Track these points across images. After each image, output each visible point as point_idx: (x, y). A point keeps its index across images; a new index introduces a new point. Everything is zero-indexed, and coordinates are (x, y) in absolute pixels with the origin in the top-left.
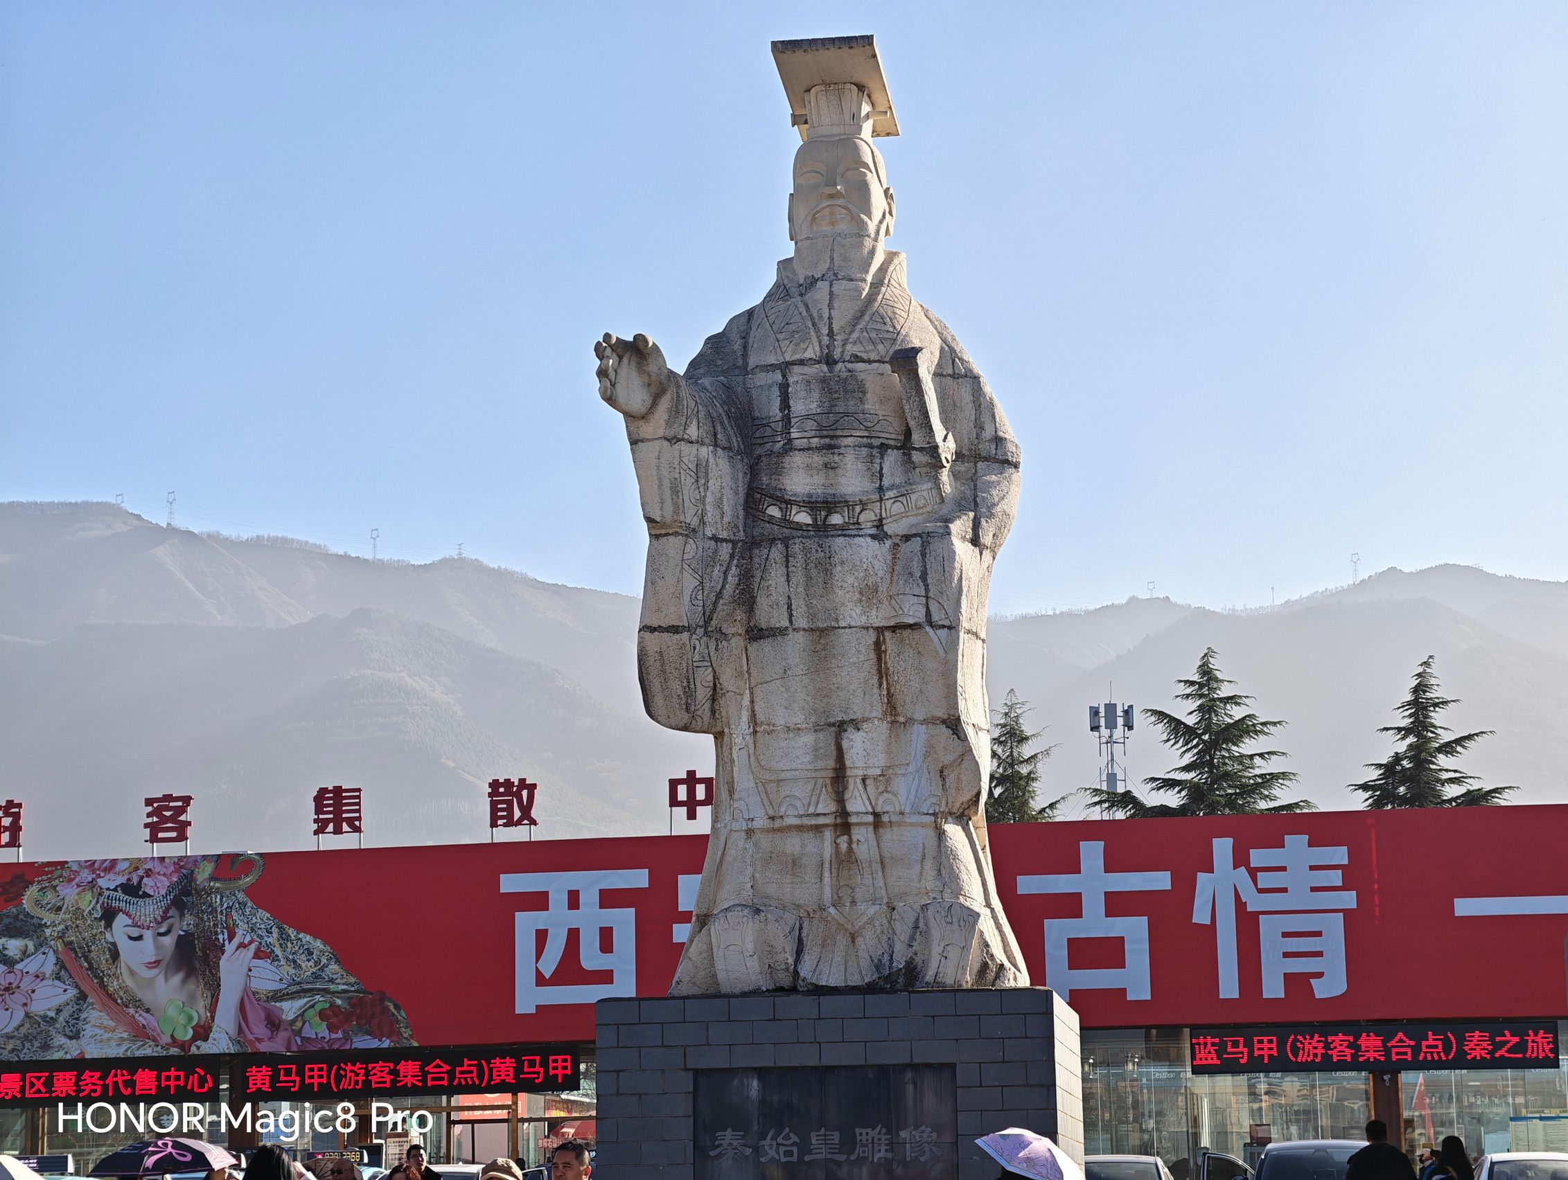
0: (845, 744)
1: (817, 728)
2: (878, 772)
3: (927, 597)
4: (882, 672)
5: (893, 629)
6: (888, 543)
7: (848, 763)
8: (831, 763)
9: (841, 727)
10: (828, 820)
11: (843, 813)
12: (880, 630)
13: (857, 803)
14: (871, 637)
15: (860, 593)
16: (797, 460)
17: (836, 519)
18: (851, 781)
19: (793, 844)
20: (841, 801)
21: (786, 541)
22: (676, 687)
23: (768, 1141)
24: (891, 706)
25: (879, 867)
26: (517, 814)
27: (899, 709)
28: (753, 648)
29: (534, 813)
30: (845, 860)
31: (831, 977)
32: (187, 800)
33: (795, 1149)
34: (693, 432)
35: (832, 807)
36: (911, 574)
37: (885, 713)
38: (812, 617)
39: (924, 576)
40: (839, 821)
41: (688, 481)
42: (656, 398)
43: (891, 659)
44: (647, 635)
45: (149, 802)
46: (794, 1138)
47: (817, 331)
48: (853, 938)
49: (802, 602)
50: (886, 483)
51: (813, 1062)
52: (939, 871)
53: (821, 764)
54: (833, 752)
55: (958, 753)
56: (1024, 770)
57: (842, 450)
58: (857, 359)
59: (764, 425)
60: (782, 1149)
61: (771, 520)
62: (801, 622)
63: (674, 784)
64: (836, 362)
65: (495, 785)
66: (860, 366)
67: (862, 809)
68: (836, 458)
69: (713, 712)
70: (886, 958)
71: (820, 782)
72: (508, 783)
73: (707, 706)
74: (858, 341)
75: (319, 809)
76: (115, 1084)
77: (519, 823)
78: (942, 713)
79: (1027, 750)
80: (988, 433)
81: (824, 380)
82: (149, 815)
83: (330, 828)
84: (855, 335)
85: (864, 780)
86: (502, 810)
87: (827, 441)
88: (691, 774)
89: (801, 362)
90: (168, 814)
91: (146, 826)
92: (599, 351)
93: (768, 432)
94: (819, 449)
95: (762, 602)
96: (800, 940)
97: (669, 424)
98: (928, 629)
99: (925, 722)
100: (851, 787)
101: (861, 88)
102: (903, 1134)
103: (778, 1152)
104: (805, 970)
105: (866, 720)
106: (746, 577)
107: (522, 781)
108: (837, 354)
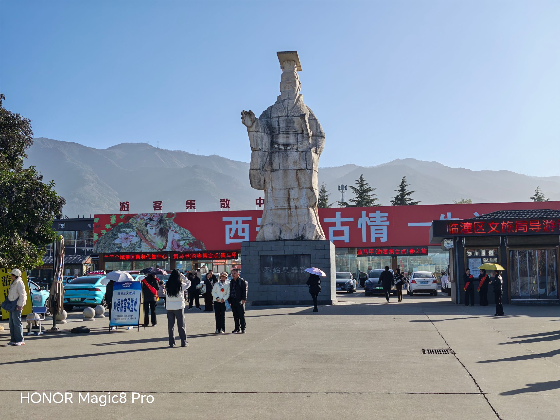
0: (290, 193)
1: (285, 189)
2: (296, 198)
3: (306, 164)
4: (297, 178)
5: (300, 170)
6: (299, 153)
7: (291, 196)
8: (287, 196)
9: (289, 189)
10: (287, 207)
11: (289, 206)
12: (297, 170)
13: (292, 204)
14: (295, 171)
15: (293, 163)
16: (281, 136)
17: (289, 148)
18: (291, 199)
19: (280, 212)
20: (289, 204)
21: (279, 152)
22: (257, 181)
23: (274, 269)
24: (299, 185)
25: (296, 216)
26: (226, 206)
27: (301, 186)
28: (272, 173)
29: (229, 206)
30: (290, 215)
31: (287, 238)
32: (161, 202)
33: (280, 271)
34: (260, 130)
35: (287, 205)
36: (303, 159)
37: (298, 186)
38: (284, 167)
39: (306, 159)
40: (289, 207)
41: (259, 140)
42: (253, 123)
43: (299, 176)
44: (251, 170)
45: (154, 202)
46: (279, 268)
47: (285, 110)
48: (291, 230)
49: (282, 164)
50: (298, 141)
51: (283, 254)
52: (308, 217)
53: (285, 196)
54: (288, 193)
55: (312, 194)
56: (325, 198)
57: (290, 134)
58: (293, 116)
59: (275, 129)
60: (277, 270)
61: (276, 148)
62: (282, 168)
63: (257, 200)
64: (289, 116)
65: (221, 200)
66: (294, 117)
67: (293, 205)
68: (289, 136)
69: (264, 186)
70: (298, 234)
71: (285, 200)
72: (224, 200)
73: (263, 185)
74: (293, 112)
75: (187, 204)
76: (148, 257)
77: (226, 207)
78: (309, 186)
79: (326, 194)
80: (319, 131)
81: (286, 120)
82: (154, 205)
83: (189, 208)
84: (293, 111)
85: (294, 200)
86: (223, 205)
87: (287, 132)
88: (260, 198)
89: (282, 116)
90: (157, 205)
91: (153, 207)
92: (242, 114)
93: (275, 130)
94: (285, 134)
95: (274, 164)
96: (281, 231)
97: (255, 128)
98: (306, 170)
99: (305, 188)
100: (291, 201)
101: (294, 61)
102: (300, 268)
103: (276, 271)
104: (282, 236)
105: (294, 188)
106: (271, 159)
107: (227, 199)
108: (289, 115)
